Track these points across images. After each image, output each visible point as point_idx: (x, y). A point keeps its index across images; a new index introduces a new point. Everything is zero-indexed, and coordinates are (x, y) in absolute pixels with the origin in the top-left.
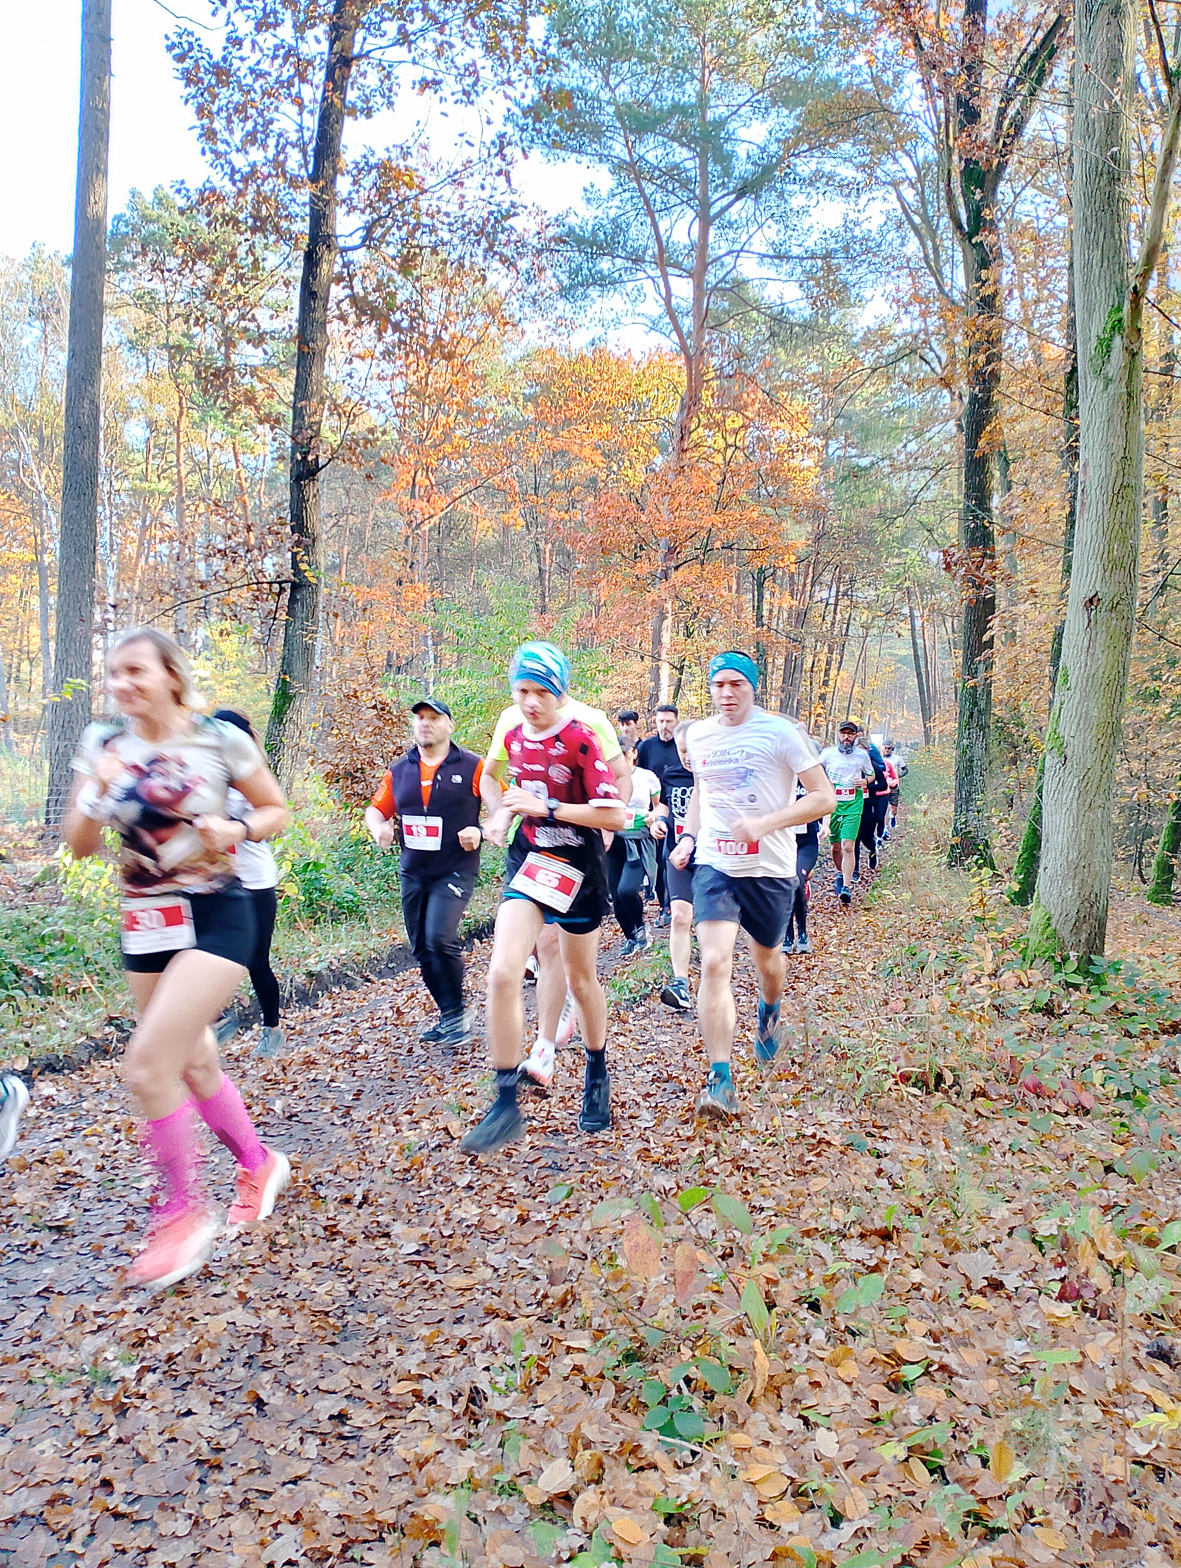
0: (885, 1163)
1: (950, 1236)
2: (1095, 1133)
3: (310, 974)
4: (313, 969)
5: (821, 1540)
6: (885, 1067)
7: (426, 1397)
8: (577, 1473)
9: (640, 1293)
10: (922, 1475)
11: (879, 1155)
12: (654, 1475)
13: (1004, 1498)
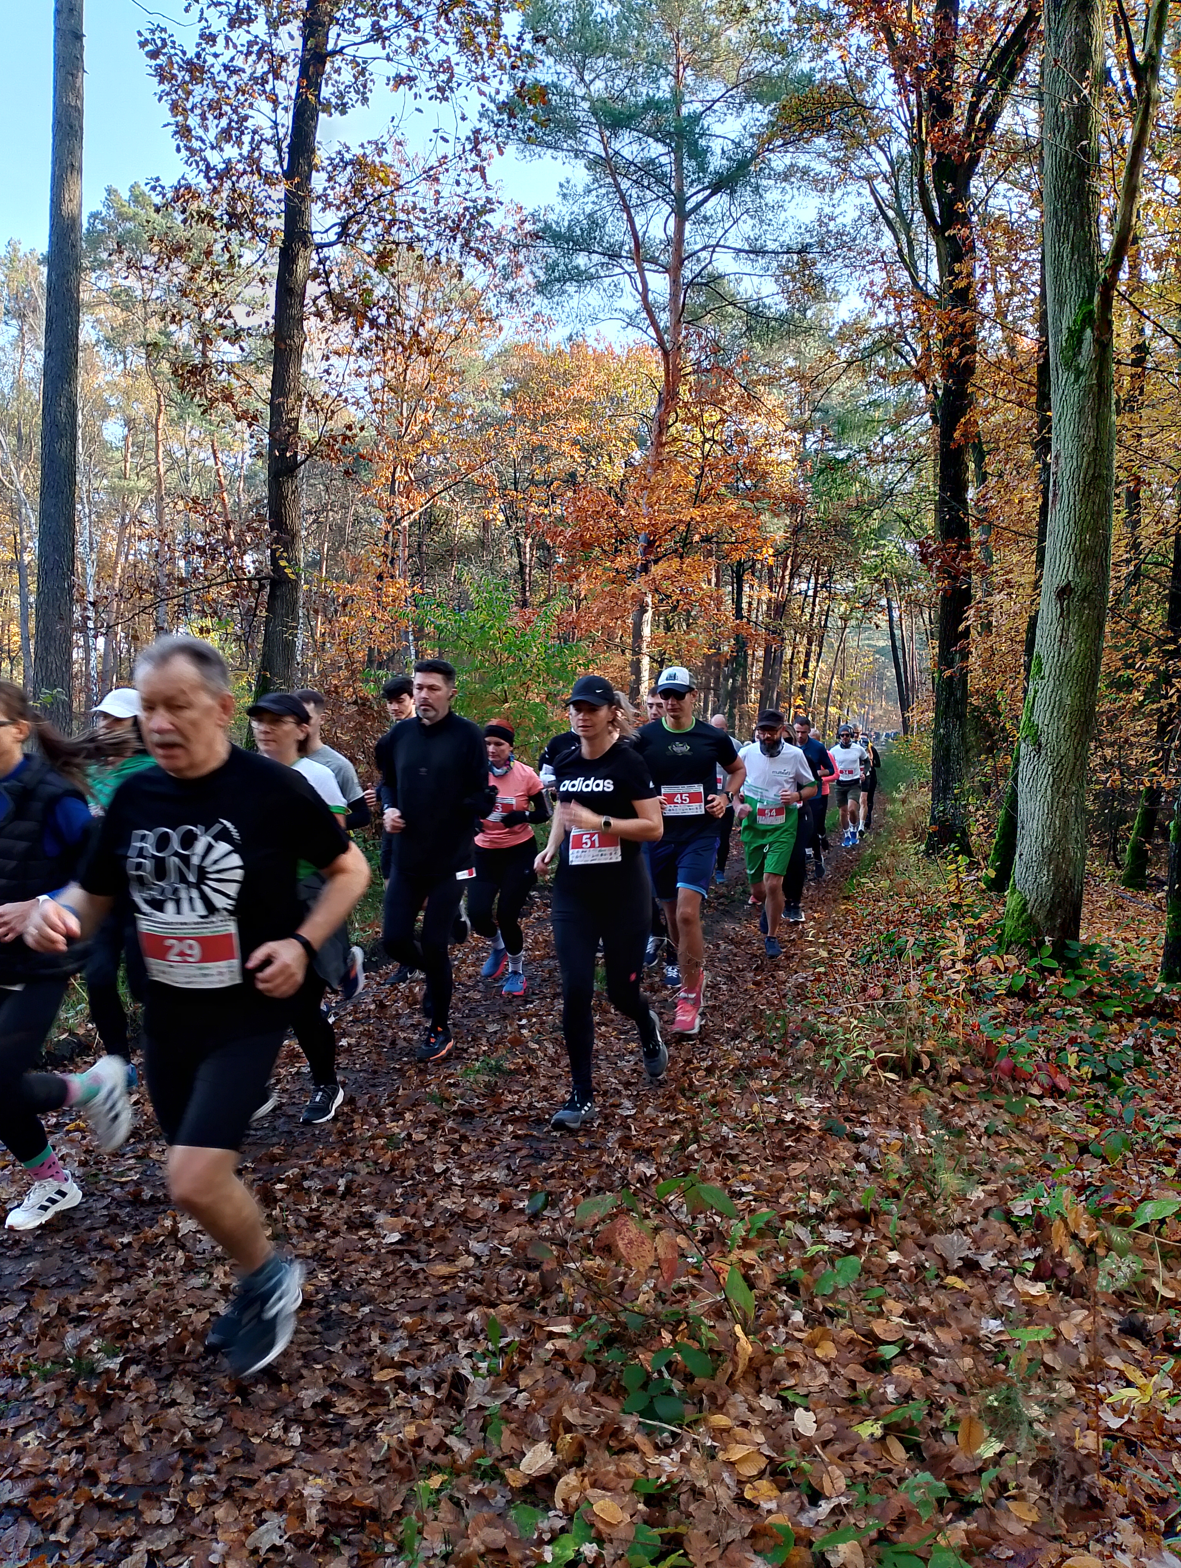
0: (864, 1147)
1: (927, 1217)
2: (1070, 1115)
5: (798, 1518)
6: (863, 1052)
7: (408, 1383)
8: (559, 1456)
9: (620, 1279)
10: (898, 1452)
11: (857, 1139)
12: (634, 1457)
13: (978, 1473)
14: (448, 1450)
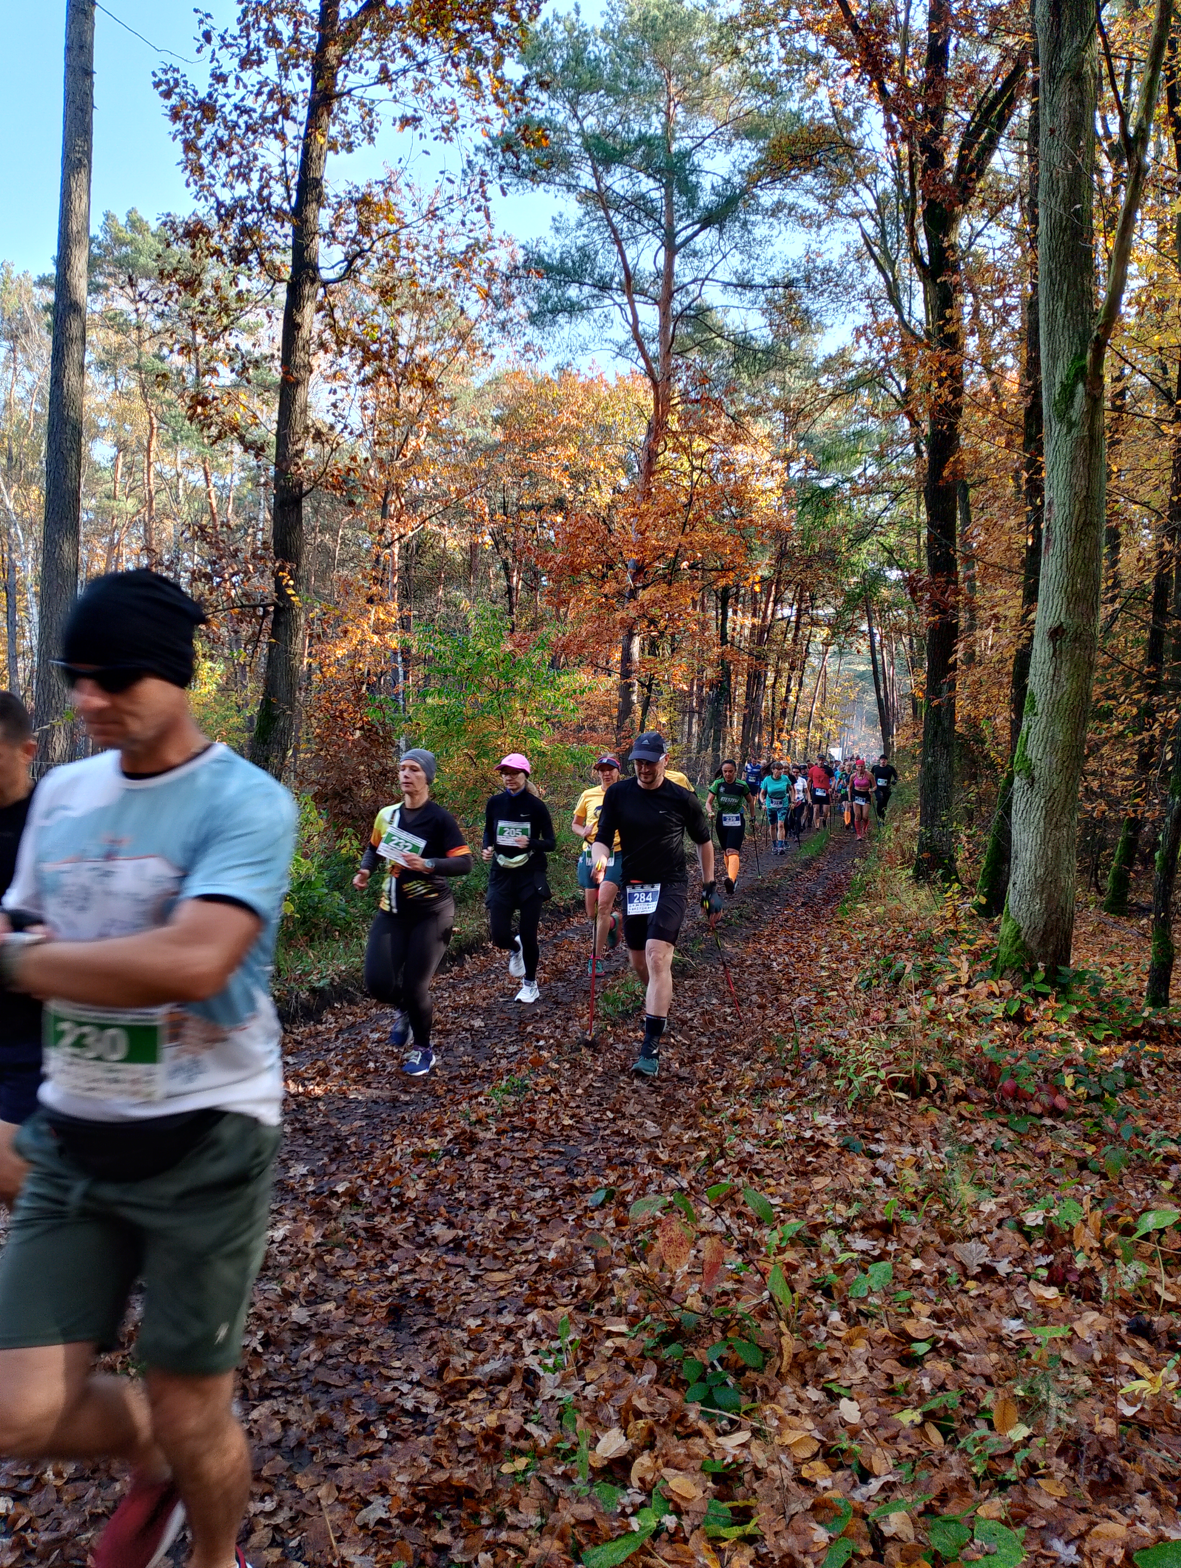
0: (880, 1163)
1: (945, 1227)
2: (1068, 1133)
3: (313, 990)
4: (317, 985)
5: (852, 1494)
6: (874, 1073)
8: (632, 1440)
9: (667, 1283)
10: (936, 1436)
11: (873, 1155)
12: (700, 1441)
13: (1010, 1455)
14: (528, 1436)
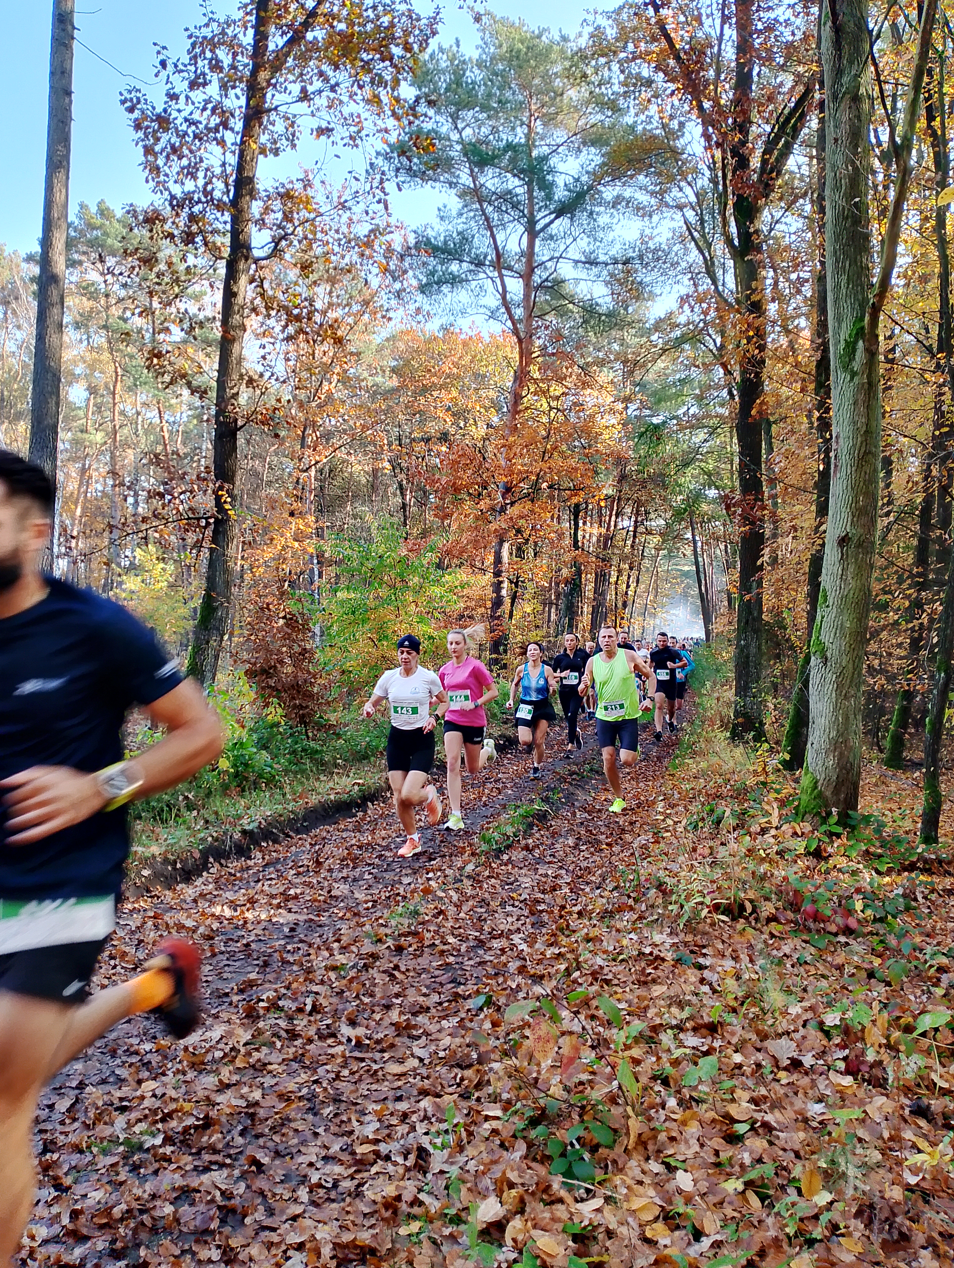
0: (706, 974)
1: (760, 1027)
2: (859, 948)
3: (244, 832)
4: (247, 827)
5: (688, 1251)
6: (701, 899)
7: (383, 1154)
8: (505, 1207)
9: (534, 1075)
10: (754, 1201)
11: (701, 967)
12: (562, 1207)
13: (816, 1217)
14: (421, 1203)
